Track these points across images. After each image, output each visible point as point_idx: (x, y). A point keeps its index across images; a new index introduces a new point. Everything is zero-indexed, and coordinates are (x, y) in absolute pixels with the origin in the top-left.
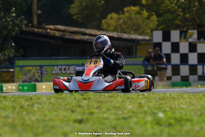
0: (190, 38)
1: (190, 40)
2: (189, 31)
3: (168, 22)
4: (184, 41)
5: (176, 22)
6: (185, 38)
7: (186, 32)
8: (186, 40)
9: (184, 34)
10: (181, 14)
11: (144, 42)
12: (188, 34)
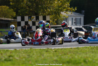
0: (33, 19)
1: (33, 20)
2: (32, 16)
3: (23, 12)
4: (30, 21)
5: (26, 12)
6: (30, 19)
7: (31, 17)
8: (31, 20)
9: (30, 18)
10: (28, 9)
11: (13, 21)
12: (32, 18)
